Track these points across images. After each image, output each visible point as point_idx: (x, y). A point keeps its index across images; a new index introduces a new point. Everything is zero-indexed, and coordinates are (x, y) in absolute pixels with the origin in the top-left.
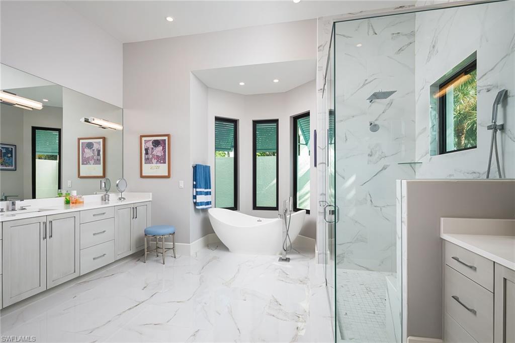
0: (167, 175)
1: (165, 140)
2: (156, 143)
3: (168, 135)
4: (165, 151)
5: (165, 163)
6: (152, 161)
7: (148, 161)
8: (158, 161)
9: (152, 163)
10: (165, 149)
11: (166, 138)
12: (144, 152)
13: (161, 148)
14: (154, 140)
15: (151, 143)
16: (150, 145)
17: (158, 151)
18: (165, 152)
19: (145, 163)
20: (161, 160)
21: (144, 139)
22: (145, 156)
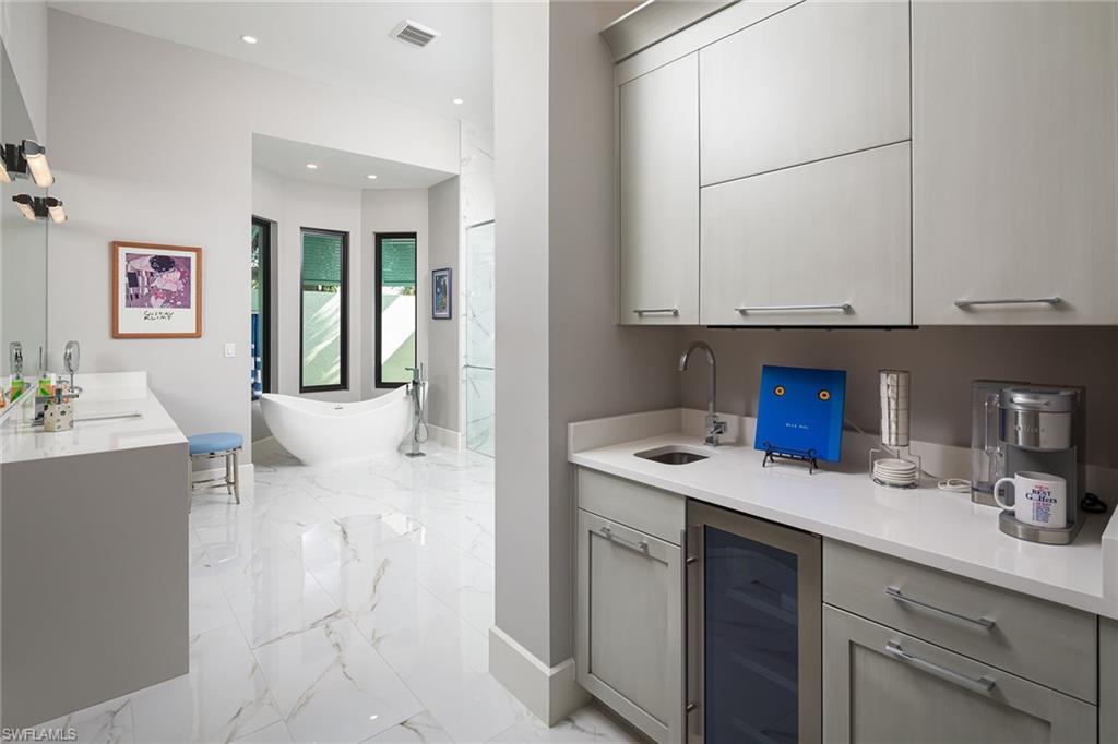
0: (194, 331)
1: (189, 259)
2: (163, 264)
3: (198, 251)
4: (189, 282)
5: (189, 306)
6: (148, 300)
7: (134, 300)
8: (167, 302)
9: (150, 306)
10: (189, 277)
11: (192, 255)
12: (123, 280)
13: (178, 275)
14: (156, 257)
15: (147, 261)
16: (144, 266)
17: (169, 280)
18: (187, 284)
19: (128, 305)
20: (178, 299)
21: (123, 251)
22: (127, 291)
